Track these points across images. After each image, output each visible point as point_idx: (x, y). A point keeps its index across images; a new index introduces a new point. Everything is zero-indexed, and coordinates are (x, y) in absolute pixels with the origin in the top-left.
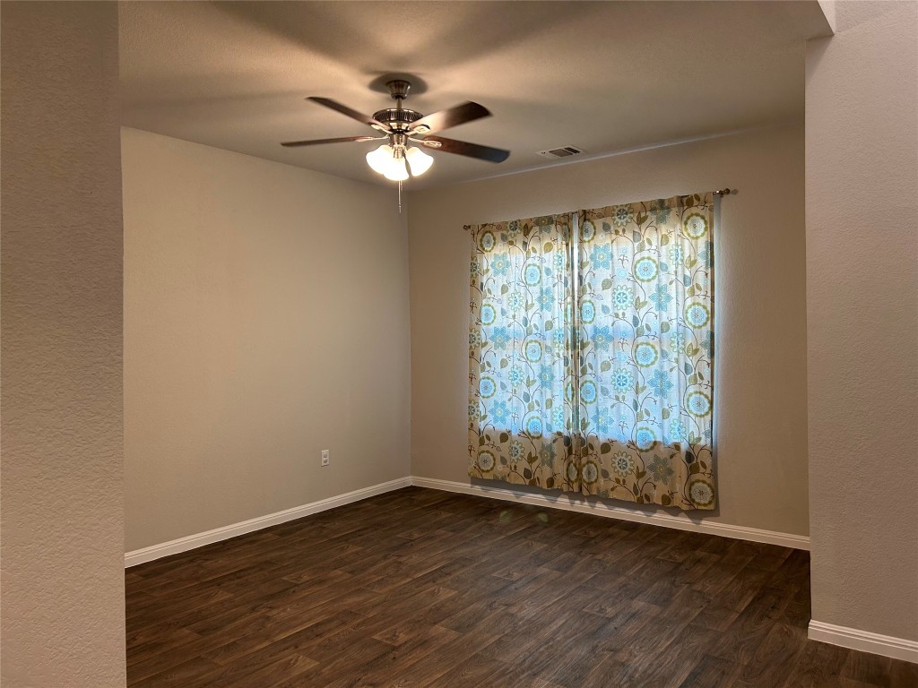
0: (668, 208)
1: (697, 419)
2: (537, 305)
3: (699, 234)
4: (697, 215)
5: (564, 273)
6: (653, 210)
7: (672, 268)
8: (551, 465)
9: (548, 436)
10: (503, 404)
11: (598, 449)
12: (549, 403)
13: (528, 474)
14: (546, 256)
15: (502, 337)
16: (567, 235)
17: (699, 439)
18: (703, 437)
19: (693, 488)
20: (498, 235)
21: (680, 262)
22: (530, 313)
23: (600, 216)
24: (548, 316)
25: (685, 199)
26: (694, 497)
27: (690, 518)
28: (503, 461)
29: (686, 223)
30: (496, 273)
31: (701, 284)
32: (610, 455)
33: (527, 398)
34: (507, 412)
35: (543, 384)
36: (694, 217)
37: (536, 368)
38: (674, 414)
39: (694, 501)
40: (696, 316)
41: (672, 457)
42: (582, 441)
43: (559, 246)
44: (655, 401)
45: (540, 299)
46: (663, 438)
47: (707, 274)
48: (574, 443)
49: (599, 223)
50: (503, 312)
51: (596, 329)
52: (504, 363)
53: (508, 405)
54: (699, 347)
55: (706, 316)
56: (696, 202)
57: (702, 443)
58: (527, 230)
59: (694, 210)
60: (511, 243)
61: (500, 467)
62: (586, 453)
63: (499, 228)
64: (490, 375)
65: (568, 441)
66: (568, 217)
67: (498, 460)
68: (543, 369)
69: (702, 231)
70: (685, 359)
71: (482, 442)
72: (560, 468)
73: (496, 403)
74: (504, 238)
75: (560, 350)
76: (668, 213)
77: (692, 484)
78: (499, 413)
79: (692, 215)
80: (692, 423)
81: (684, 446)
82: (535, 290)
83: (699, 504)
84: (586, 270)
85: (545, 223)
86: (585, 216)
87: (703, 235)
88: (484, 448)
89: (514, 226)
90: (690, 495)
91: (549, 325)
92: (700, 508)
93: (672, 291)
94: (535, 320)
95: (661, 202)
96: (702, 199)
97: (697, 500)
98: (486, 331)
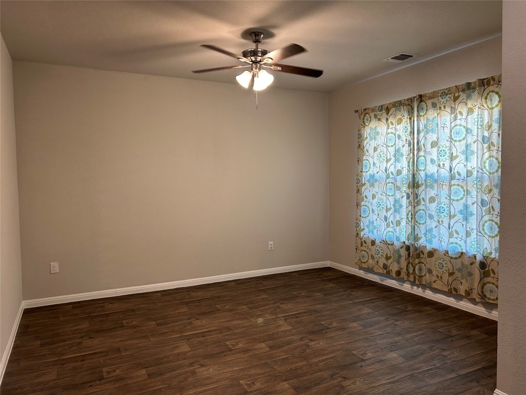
0: (474, 88)
1: (490, 239)
2: (393, 159)
3: (494, 106)
4: (493, 91)
5: (409, 138)
6: (463, 91)
7: (475, 132)
8: (398, 262)
9: (397, 244)
10: (373, 223)
11: (426, 253)
12: (398, 223)
13: (385, 266)
14: (398, 127)
15: (373, 180)
16: (411, 113)
17: (491, 253)
18: (494, 252)
19: (485, 287)
20: (372, 115)
21: (480, 127)
22: (389, 164)
23: (430, 98)
24: (399, 167)
25: (486, 81)
26: (485, 293)
27: (485, 308)
28: (373, 257)
29: (486, 98)
30: (371, 139)
31: (495, 142)
32: (433, 259)
33: (386, 218)
34: (375, 227)
35: (395, 211)
36: (491, 94)
37: (391, 199)
38: (474, 235)
39: (485, 296)
40: (491, 165)
41: (472, 264)
42: (416, 249)
43: (406, 119)
44: (463, 225)
45: (395, 156)
46: (466, 250)
47: (499, 135)
48: (412, 249)
49: (429, 102)
50: (374, 164)
51: (426, 175)
52: (374, 197)
53: (375, 222)
54: (493, 188)
55: (498, 165)
56: (492, 82)
57: (493, 256)
58: (388, 110)
59: (491, 88)
60: (379, 120)
61: (371, 261)
62: (418, 256)
63: (373, 110)
64: (367, 204)
65: (408, 248)
66: (411, 100)
67: (370, 255)
68: (395, 201)
69: (496, 103)
70: (481, 196)
71: (362, 245)
72: (404, 264)
73: (370, 222)
74: (376, 116)
75: (405, 189)
76: (474, 92)
77: (485, 284)
78: (371, 228)
79: (490, 92)
80: (486, 241)
81: (479, 258)
82: (392, 150)
83: (489, 299)
84: (422, 135)
85: (398, 105)
86: (421, 98)
87: (497, 106)
88: (363, 248)
89: (381, 108)
90: (483, 292)
91: (399, 172)
92: (490, 301)
93: (474, 147)
94: (392, 169)
95: (469, 84)
96: (496, 79)
97: (488, 296)
98: (366, 176)
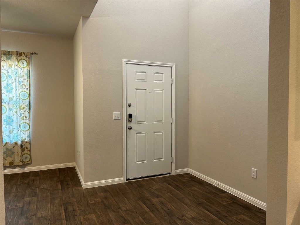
0: (11, 55)
1: (24, 132)
3: (25, 67)
4: (24, 59)
6: (5, 54)
7: (13, 78)
17: (25, 139)
18: (27, 138)
19: (23, 157)
21: (18, 76)
25: (18, 53)
27: (21, 168)
29: (19, 62)
31: (26, 84)
36: (23, 60)
38: (15, 131)
40: (24, 95)
41: (14, 147)
44: (6, 127)
46: (10, 140)
47: (28, 81)
54: (25, 107)
55: (28, 96)
56: (23, 55)
57: (26, 140)
59: (22, 57)
69: (26, 65)
70: (20, 111)
76: (11, 57)
79: (22, 59)
80: (22, 134)
81: (19, 143)
83: (25, 162)
87: (26, 67)
90: (22, 159)
92: (25, 163)
93: (14, 86)
95: (9, 52)
96: (26, 54)
97: (24, 161)
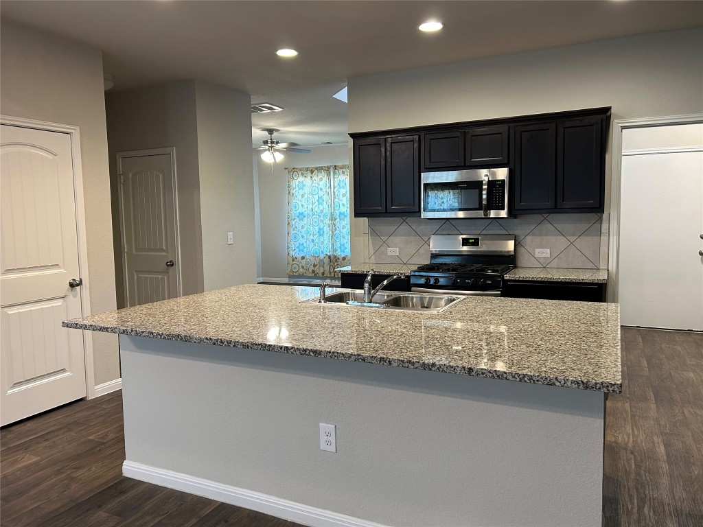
2: (317, 203)
5: (328, 190)
8: (323, 267)
9: (322, 256)
10: (303, 244)
11: (341, 259)
12: (323, 243)
13: (313, 272)
14: (320, 183)
15: (301, 216)
16: (329, 175)
20: (300, 173)
22: (314, 206)
23: (341, 168)
24: (321, 207)
28: (303, 267)
30: (299, 189)
32: (346, 261)
33: (313, 241)
34: (304, 247)
35: (320, 235)
37: (317, 229)
42: (335, 257)
43: (326, 178)
45: (318, 201)
48: (332, 257)
49: (341, 171)
50: (302, 206)
51: (340, 213)
52: (303, 227)
53: (305, 245)
58: (312, 172)
60: (306, 177)
61: (301, 270)
62: (336, 261)
63: (300, 170)
64: (297, 232)
65: (330, 257)
66: (329, 167)
67: (300, 267)
68: (320, 229)
71: (293, 260)
72: (327, 268)
73: (299, 244)
74: (302, 174)
75: (327, 221)
78: (301, 248)
82: (316, 197)
84: (336, 189)
85: (320, 169)
86: (335, 168)
88: (294, 262)
89: (307, 169)
91: (322, 211)
94: (316, 209)
98: (293, 214)
